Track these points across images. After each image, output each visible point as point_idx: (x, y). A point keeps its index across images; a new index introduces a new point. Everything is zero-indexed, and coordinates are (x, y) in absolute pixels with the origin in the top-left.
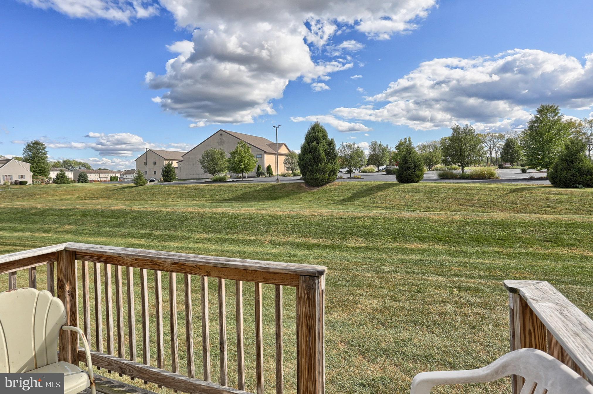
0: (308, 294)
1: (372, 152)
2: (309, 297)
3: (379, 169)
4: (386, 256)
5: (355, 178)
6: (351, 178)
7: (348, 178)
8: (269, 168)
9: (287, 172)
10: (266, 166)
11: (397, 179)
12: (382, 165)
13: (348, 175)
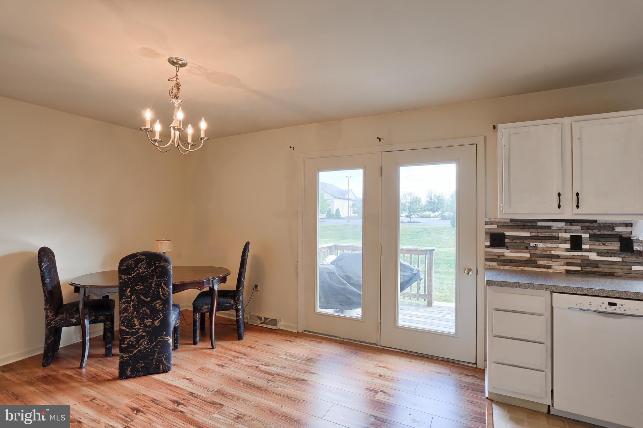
0: (431, 256)
1: (429, 199)
2: (430, 257)
3: (435, 215)
4: (445, 277)
5: (414, 222)
6: (410, 222)
7: (408, 222)
8: (338, 211)
9: (354, 215)
10: (336, 208)
11: (451, 224)
12: (437, 211)
13: (408, 220)
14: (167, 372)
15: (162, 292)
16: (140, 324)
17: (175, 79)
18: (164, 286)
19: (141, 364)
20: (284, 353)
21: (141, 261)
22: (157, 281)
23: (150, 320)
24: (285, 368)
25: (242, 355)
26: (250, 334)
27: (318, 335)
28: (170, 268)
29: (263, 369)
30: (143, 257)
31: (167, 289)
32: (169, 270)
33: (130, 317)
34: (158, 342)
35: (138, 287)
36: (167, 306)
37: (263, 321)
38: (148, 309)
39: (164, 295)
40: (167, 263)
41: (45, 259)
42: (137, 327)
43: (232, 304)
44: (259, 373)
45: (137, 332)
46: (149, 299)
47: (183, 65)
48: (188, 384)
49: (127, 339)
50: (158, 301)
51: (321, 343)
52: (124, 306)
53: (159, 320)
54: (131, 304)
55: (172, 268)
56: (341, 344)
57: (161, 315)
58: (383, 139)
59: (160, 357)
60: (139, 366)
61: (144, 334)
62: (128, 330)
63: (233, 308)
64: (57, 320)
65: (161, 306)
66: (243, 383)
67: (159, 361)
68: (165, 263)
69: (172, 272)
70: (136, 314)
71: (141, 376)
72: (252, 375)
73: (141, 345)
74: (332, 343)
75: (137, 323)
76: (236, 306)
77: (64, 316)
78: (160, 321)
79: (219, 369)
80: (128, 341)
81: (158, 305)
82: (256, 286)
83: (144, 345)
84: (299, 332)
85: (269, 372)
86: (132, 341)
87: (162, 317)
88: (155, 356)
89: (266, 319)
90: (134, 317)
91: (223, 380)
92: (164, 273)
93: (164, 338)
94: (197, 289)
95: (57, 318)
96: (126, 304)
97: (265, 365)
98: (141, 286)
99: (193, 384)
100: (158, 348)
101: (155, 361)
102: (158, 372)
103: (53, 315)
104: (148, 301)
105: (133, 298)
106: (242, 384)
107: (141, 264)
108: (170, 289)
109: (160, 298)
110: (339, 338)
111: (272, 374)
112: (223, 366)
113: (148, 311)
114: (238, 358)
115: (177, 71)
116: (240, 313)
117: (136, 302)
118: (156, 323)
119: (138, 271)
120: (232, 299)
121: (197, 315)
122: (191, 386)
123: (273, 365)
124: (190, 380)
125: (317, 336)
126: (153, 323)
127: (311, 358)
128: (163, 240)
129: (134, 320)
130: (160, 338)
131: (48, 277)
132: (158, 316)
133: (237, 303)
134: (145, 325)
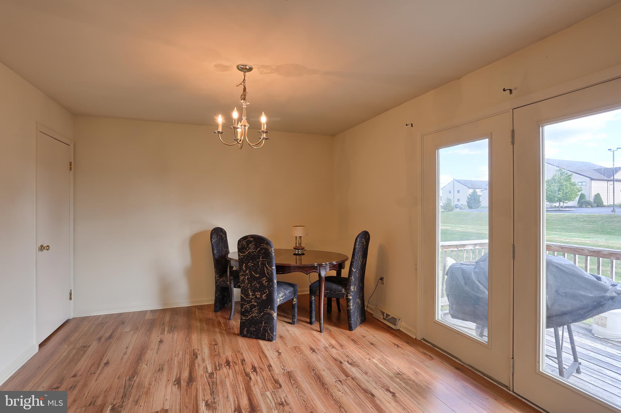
8: (597, 197)
10: (594, 194)
14: (271, 341)
15: (266, 271)
16: (253, 295)
17: (243, 84)
18: (267, 266)
19: (253, 328)
20: (380, 358)
21: (251, 242)
22: (263, 261)
23: (259, 293)
24: (366, 373)
25: (339, 345)
26: (365, 328)
27: (436, 349)
28: (272, 251)
29: (344, 367)
30: (252, 239)
31: (270, 268)
32: (270, 252)
33: (246, 287)
34: (265, 314)
35: (250, 263)
36: (271, 283)
37: (385, 317)
38: (257, 284)
39: (268, 273)
40: (269, 246)
41: (214, 236)
42: (250, 297)
43: (343, 293)
44: (337, 370)
45: (250, 302)
46: (258, 275)
47: (250, 69)
48: (275, 357)
49: (244, 304)
50: (264, 279)
51: (432, 358)
52: (242, 278)
53: (265, 294)
54: (246, 277)
55: (274, 251)
56: (457, 369)
57: (267, 290)
58: (516, 89)
59: (266, 327)
60: (252, 329)
61: (255, 304)
62: (245, 298)
63: (344, 297)
64: (220, 281)
65: (267, 283)
66: (315, 374)
67: (265, 330)
68: (267, 246)
69: (273, 254)
70: (250, 286)
71: (253, 338)
72: (329, 369)
73: (253, 312)
74: (446, 364)
75: (251, 294)
76: (347, 296)
77: (224, 279)
78: (266, 296)
79: (308, 352)
80: (245, 306)
81: (264, 282)
82: (381, 279)
83: (255, 313)
84: (417, 338)
85: (346, 372)
86: (248, 308)
87: (268, 292)
88: (263, 325)
89: (388, 315)
90: (248, 289)
91: (303, 364)
92: (267, 255)
93: (269, 311)
94: (304, 273)
95: (221, 280)
96: (243, 277)
97: (350, 364)
98: (252, 263)
99: (279, 358)
100: (264, 318)
101: (263, 329)
102: (264, 339)
103: (218, 277)
104: (257, 277)
105: (247, 272)
106: (313, 374)
107: (250, 245)
108: (272, 269)
109: (266, 276)
110: (460, 360)
111: (347, 375)
112: (314, 351)
113: (258, 285)
114: (333, 347)
115: (245, 76)
116: (350, 303)
117: (249, 277)
118: (263, 297)
119: (249, 251)
120: (343, 287)
121: (313, 298)
122: (276, 359)
123: (357, 366)
124: (280, 354)
125: (434, 349)
126: (261, 296)
127: (403, 374)
128: (299, 226)
129: (249, 291)
130: (266, 311)
131: (216, 249)
132: (265, 291)
133: (348, 293)
134: (256, 296)
